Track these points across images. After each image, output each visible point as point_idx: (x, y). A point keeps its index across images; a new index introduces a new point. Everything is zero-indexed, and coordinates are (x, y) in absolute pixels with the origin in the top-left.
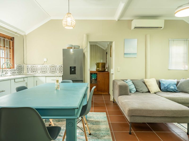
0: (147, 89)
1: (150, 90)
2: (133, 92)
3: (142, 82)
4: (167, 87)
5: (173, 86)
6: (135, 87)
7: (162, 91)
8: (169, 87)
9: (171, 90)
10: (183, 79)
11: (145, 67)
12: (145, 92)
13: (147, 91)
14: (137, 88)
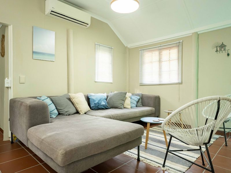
0: (75, 109)
1: (79, 110)
2: (54, 117)
3: (67, 98)
4: (98, 103)
5: (104, 101)
6: (56, 108)
7: (92, 110)
8: (100, 103)
9: (102, 107)
10: (111, 92)
11: (67, 76)
12: (73, 113)
13: (75, 111)
14: (60, 109)
